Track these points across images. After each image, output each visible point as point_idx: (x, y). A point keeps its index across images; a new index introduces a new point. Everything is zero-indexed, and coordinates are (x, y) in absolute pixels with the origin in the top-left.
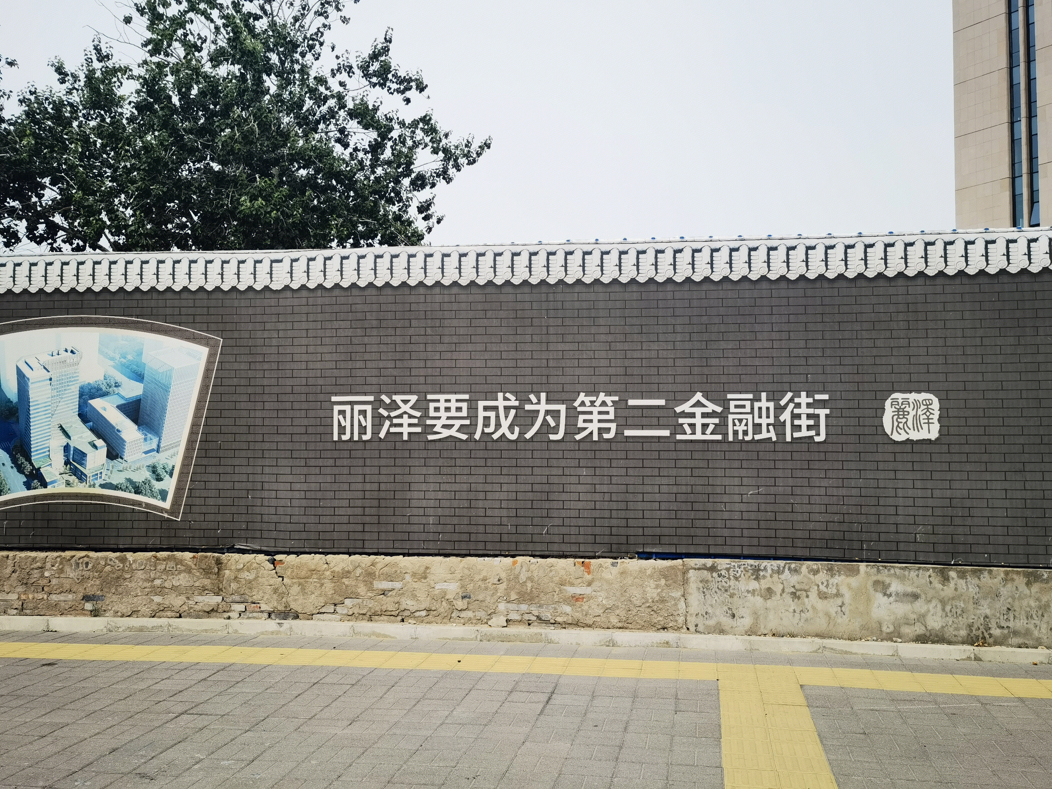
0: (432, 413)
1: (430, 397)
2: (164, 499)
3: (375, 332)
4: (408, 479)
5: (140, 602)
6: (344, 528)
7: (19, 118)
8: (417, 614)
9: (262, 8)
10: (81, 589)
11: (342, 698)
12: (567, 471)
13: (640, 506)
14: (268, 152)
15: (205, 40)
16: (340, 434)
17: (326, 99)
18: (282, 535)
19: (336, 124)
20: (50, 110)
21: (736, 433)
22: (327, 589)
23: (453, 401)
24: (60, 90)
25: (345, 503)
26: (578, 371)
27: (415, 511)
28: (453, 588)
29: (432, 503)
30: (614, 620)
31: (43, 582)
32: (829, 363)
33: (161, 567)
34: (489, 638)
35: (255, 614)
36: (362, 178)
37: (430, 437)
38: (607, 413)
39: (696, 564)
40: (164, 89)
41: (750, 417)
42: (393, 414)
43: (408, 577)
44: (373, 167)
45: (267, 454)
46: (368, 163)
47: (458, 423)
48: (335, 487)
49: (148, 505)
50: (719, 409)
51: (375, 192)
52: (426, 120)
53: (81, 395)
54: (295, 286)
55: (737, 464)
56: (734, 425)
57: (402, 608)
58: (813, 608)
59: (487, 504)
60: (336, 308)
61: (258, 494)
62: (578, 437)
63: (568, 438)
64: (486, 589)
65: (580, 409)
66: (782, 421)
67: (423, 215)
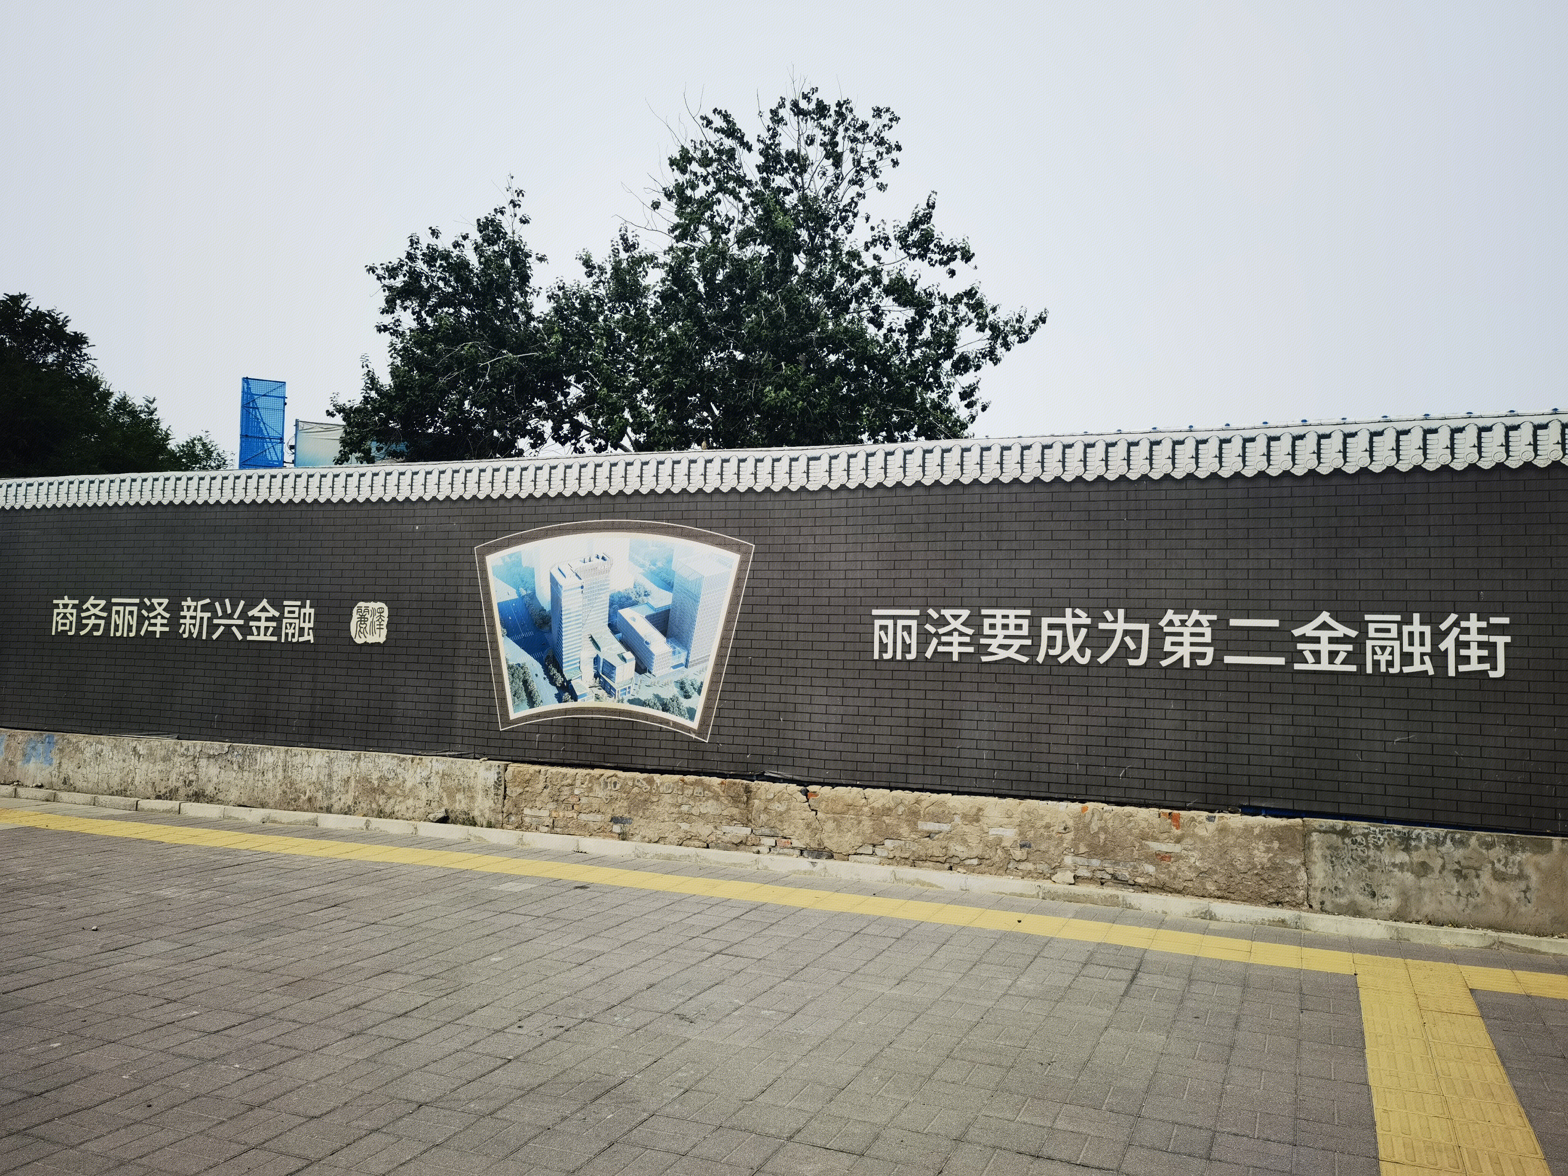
0: (987, 631)
1: (984, 612)
2: (692, 718)
3: (922, 537)
4: (957, 705)
5: (667, 828)
6: (885, 758)
7: (547, 315)
8: (968, 862)
9: (793, 181)
10: (610, 810)
11: (887, 953)
12: (1150, 704)
13: (1245, 749)
14: (794, 337)
15: (733, 222)
16: (881, 652)
17: (859, 275)
18: (815, 764)
19: (869, 303)
20: (577, 305)
21: (1376, 664)
22: (865, 828)
23: (1012, 617)
24: (587, 283)
25: (887, 730)
26: (1164, 584)
27: (967, 743)
28: (1010, 835)
29: (985, 735)
30: (1211, 887)
31: (573, 800)
32: (1510, 577)
33: (688, 792)
34: (1054, 896)
35: (786, 851)
36: (897, 362)
37: (985, 659)
38: (1202, 635)
39: (1321, 826)
40: (691, 275)
41: (1396, 644)
42: (941, 631)
43: (957, 819)
44: (910, 349)
45: (800, 672)
46: (904, 345)
47: (1017, 643)
48: (875, 711)
49: (675, 724)
50: (1353, 633)
51: (911, 378)
52: (970, 293)
53: (611, 605)
54: (834, 486)
55: (1378, 703)
56: (1374, 653)
57: (950, 853)
58: (1486, 891)
59: (1052, 739)
60: (879, 511)
61: (790, 716)
62: (1164, 663)
63: (1152, 664)
64: (1050, 837)
65: (1166, 629)
66: (1443, 649)
67: (966, 402)
